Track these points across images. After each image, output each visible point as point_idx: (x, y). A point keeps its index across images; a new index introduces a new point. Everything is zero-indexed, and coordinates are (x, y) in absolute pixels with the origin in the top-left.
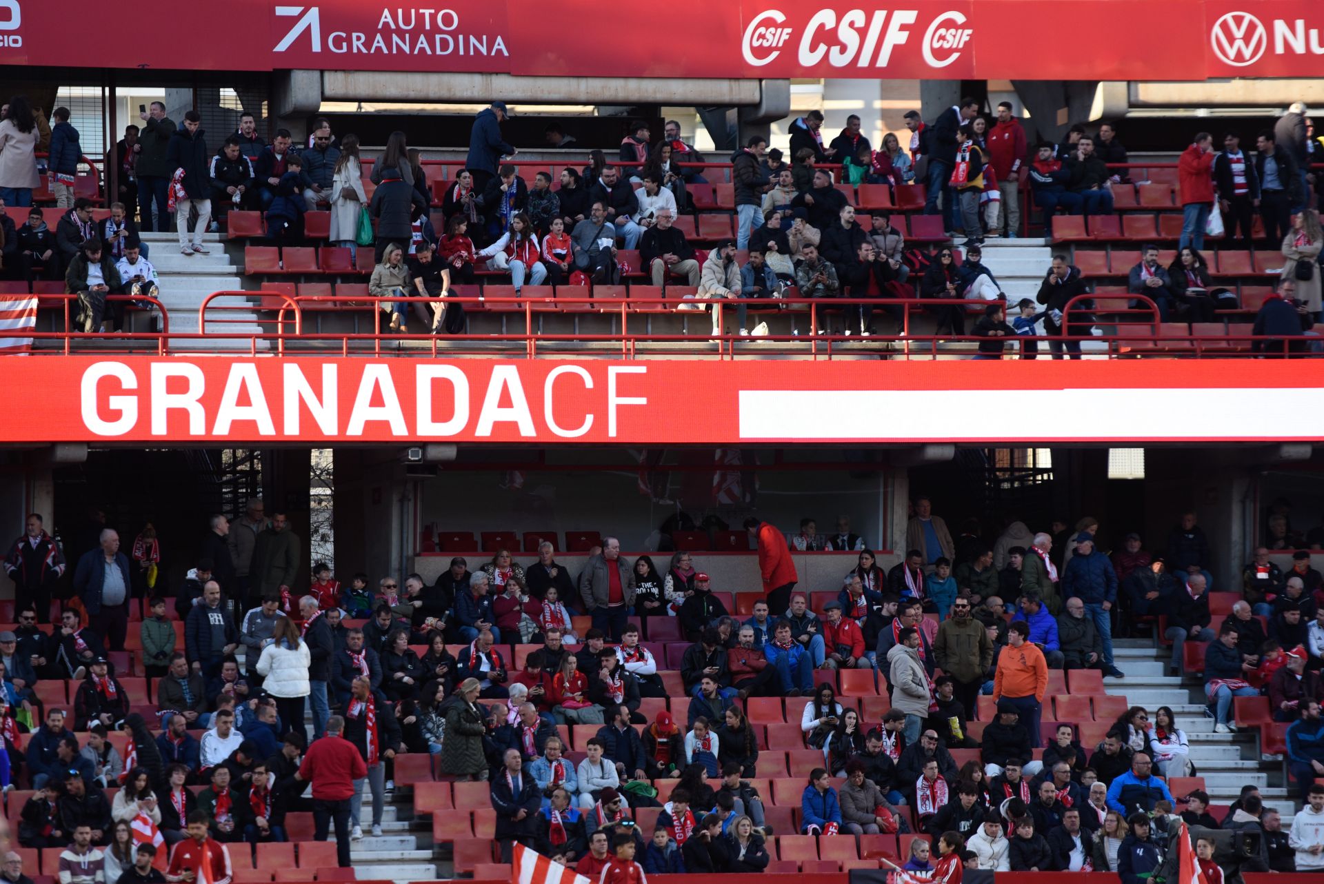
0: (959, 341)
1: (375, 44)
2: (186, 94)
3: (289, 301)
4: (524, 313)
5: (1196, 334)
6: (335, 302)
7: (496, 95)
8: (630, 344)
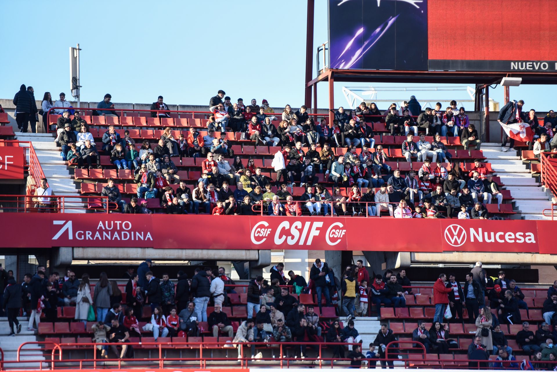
0: (343, 360)
1: (96, 236)
2: (14, 258)
3: (57, 346)
4: (158, 349)
5: (441, 359)
6: (77, 346)
7: (147, 257)
8: (204, 362)
